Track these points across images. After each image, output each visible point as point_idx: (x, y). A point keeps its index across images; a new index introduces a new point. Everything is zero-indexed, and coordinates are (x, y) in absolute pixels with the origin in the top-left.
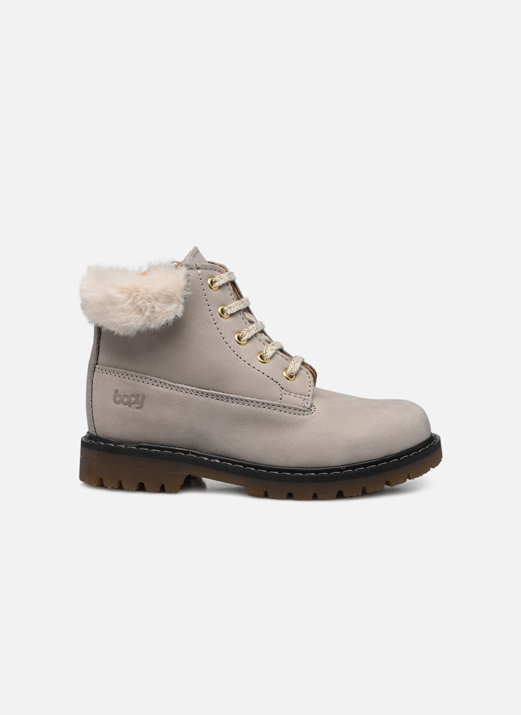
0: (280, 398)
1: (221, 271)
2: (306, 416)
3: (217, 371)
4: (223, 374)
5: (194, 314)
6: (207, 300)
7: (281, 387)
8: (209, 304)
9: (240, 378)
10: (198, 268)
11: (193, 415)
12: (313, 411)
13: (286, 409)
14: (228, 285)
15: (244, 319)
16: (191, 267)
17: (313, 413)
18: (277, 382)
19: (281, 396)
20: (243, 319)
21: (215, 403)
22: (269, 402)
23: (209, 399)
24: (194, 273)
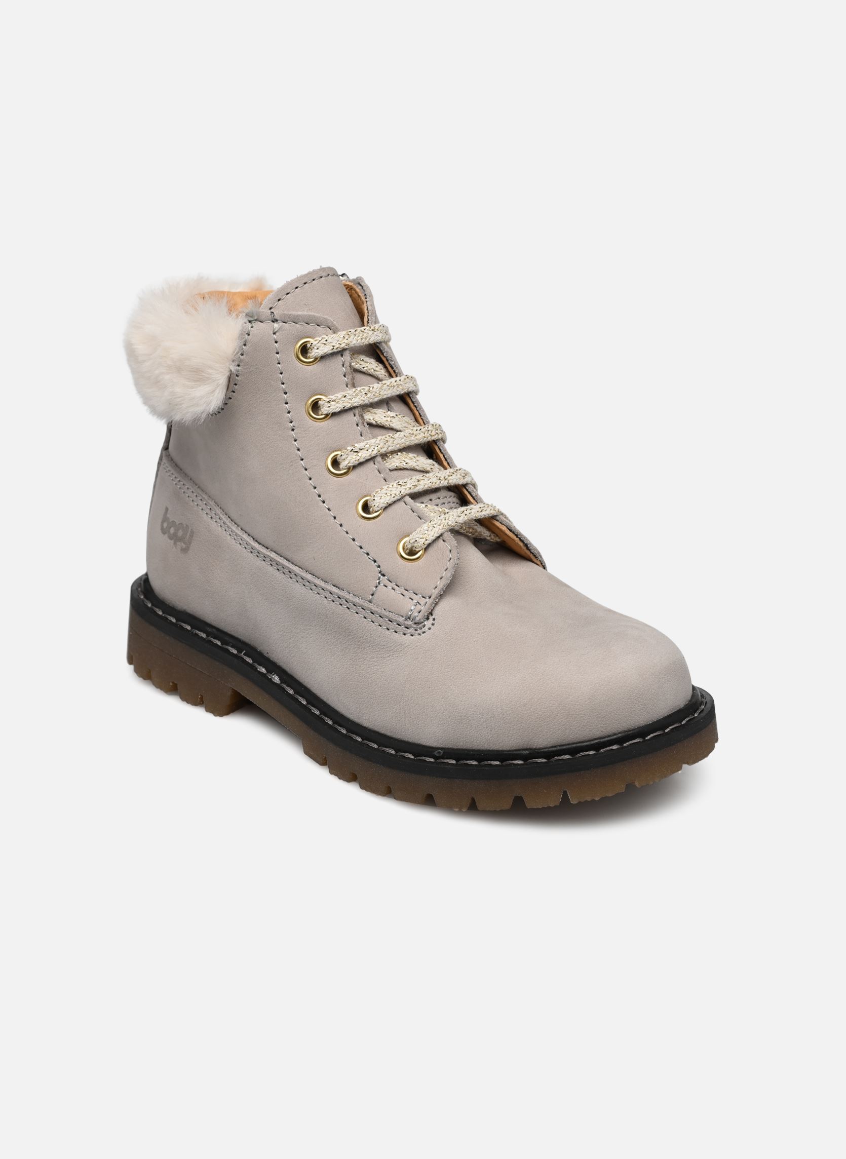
0: (371, 593)
1: (332, 328)
2: (408, 637)
3: (279, 518)
4: (289, 526)
5: (255, 405)
6: (284, 382)
7: (380, 572)
8: (287, 391)
9: (313, 540)
10: (275, 321)
11: (244, 587)
12: (426, 629)
13: (374, 616)
14: (342, 355)
15: (359, 425)
16: (255, 318)
17: (424, 632)
18: (375, 561)
19: (375, 588)
20: (357, 425)
21: (273, 575)
22: (350, 597)
23: (266, 566)
24: (262, 329)
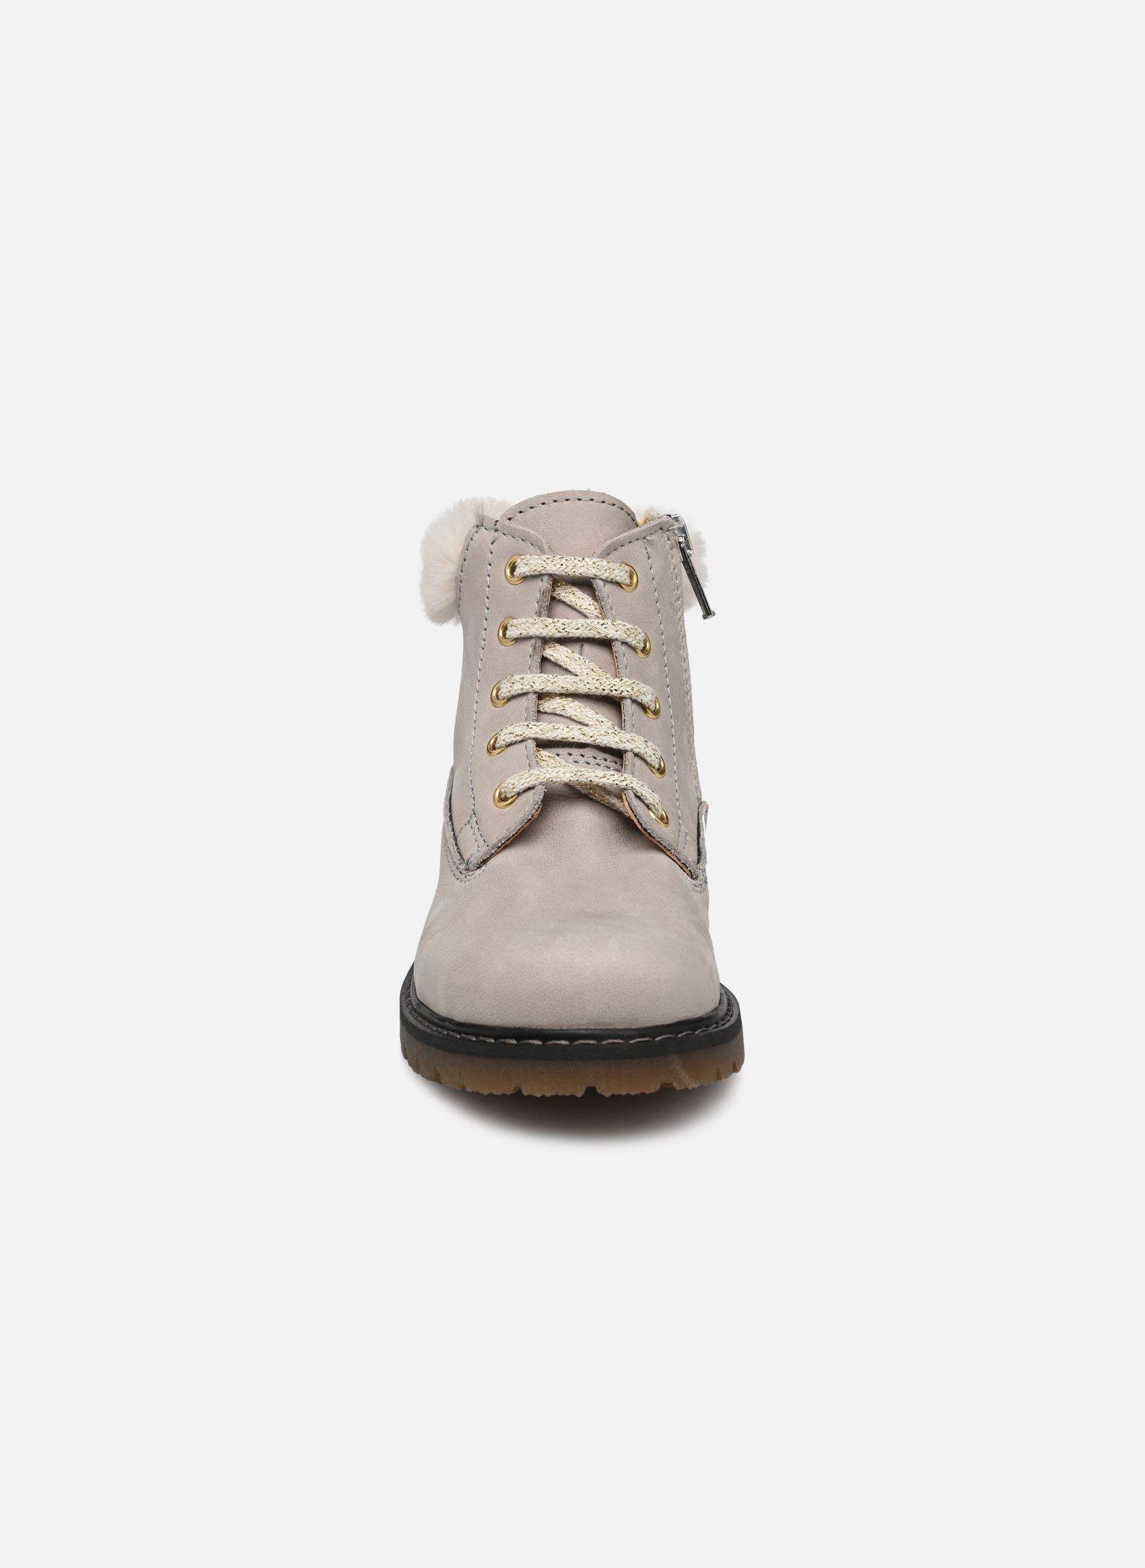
0: (460, 830)
6: (489, 596)
7: (473, 810)
8: (489, 607)
10: (496, 530)
12: (473, 877)
14: (542, 580)
17: (469, 881)
18: (474, 798)
19: (463, 826)
20: (532, 656)
24: (486, 535)
